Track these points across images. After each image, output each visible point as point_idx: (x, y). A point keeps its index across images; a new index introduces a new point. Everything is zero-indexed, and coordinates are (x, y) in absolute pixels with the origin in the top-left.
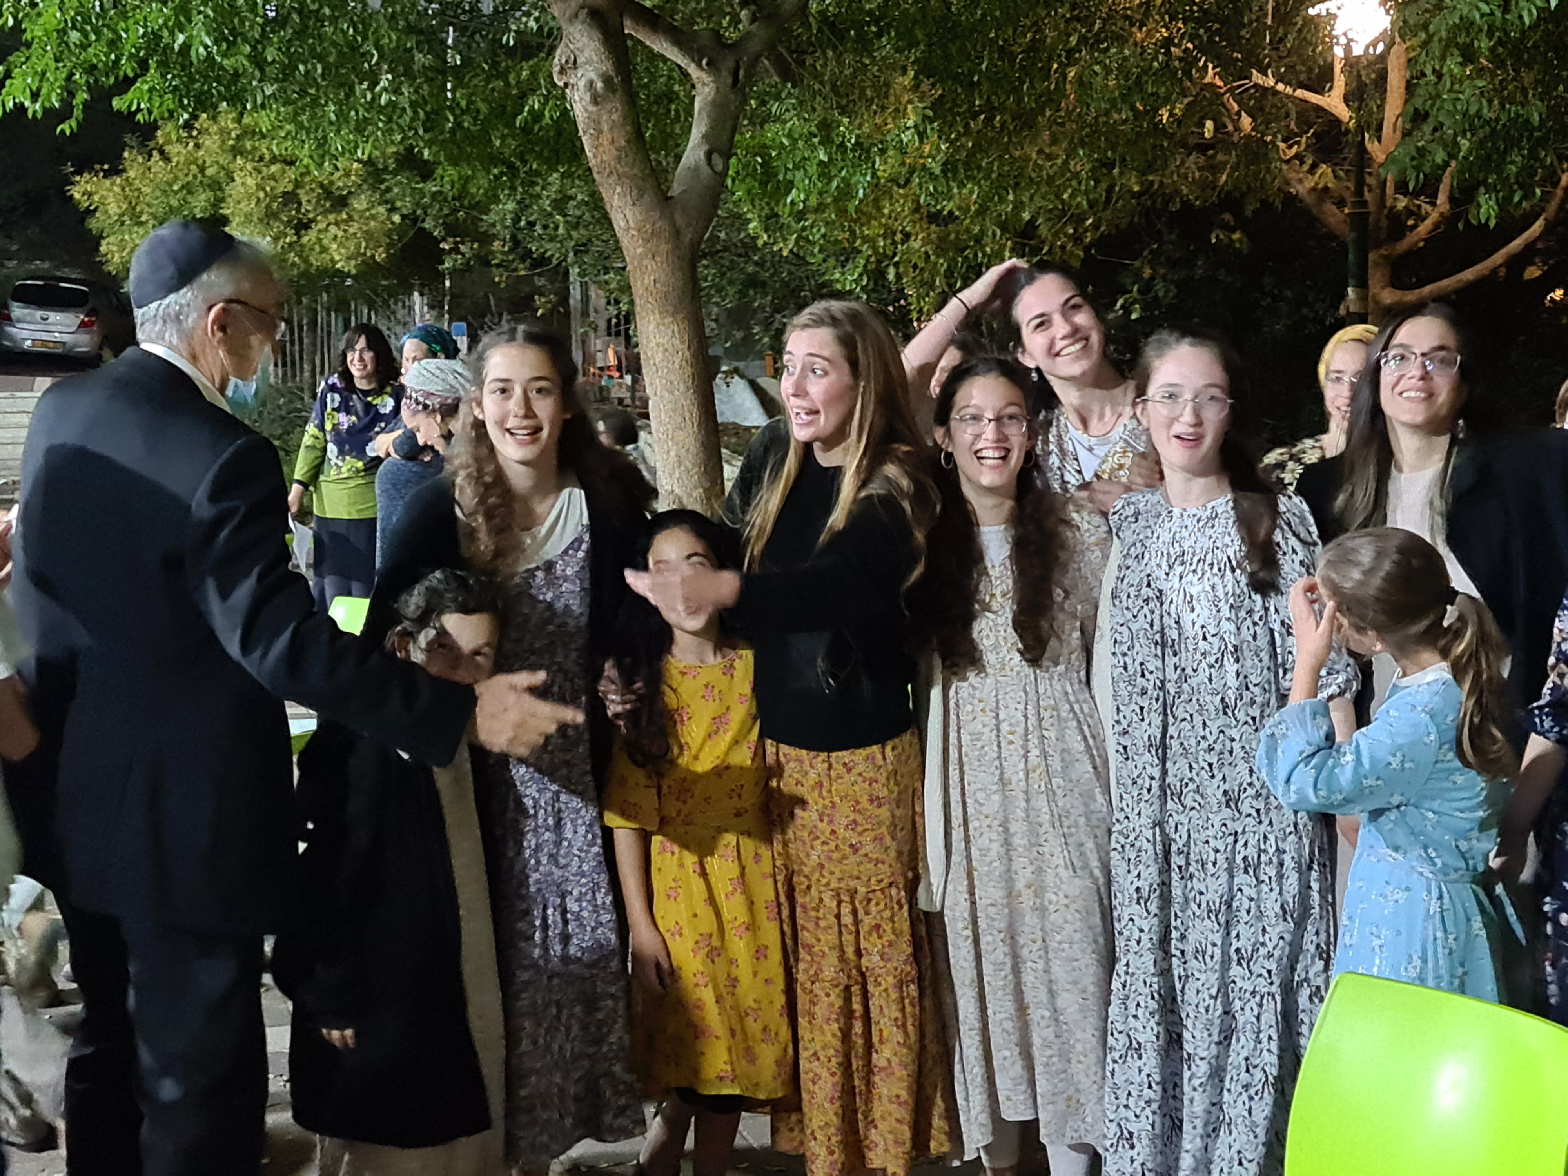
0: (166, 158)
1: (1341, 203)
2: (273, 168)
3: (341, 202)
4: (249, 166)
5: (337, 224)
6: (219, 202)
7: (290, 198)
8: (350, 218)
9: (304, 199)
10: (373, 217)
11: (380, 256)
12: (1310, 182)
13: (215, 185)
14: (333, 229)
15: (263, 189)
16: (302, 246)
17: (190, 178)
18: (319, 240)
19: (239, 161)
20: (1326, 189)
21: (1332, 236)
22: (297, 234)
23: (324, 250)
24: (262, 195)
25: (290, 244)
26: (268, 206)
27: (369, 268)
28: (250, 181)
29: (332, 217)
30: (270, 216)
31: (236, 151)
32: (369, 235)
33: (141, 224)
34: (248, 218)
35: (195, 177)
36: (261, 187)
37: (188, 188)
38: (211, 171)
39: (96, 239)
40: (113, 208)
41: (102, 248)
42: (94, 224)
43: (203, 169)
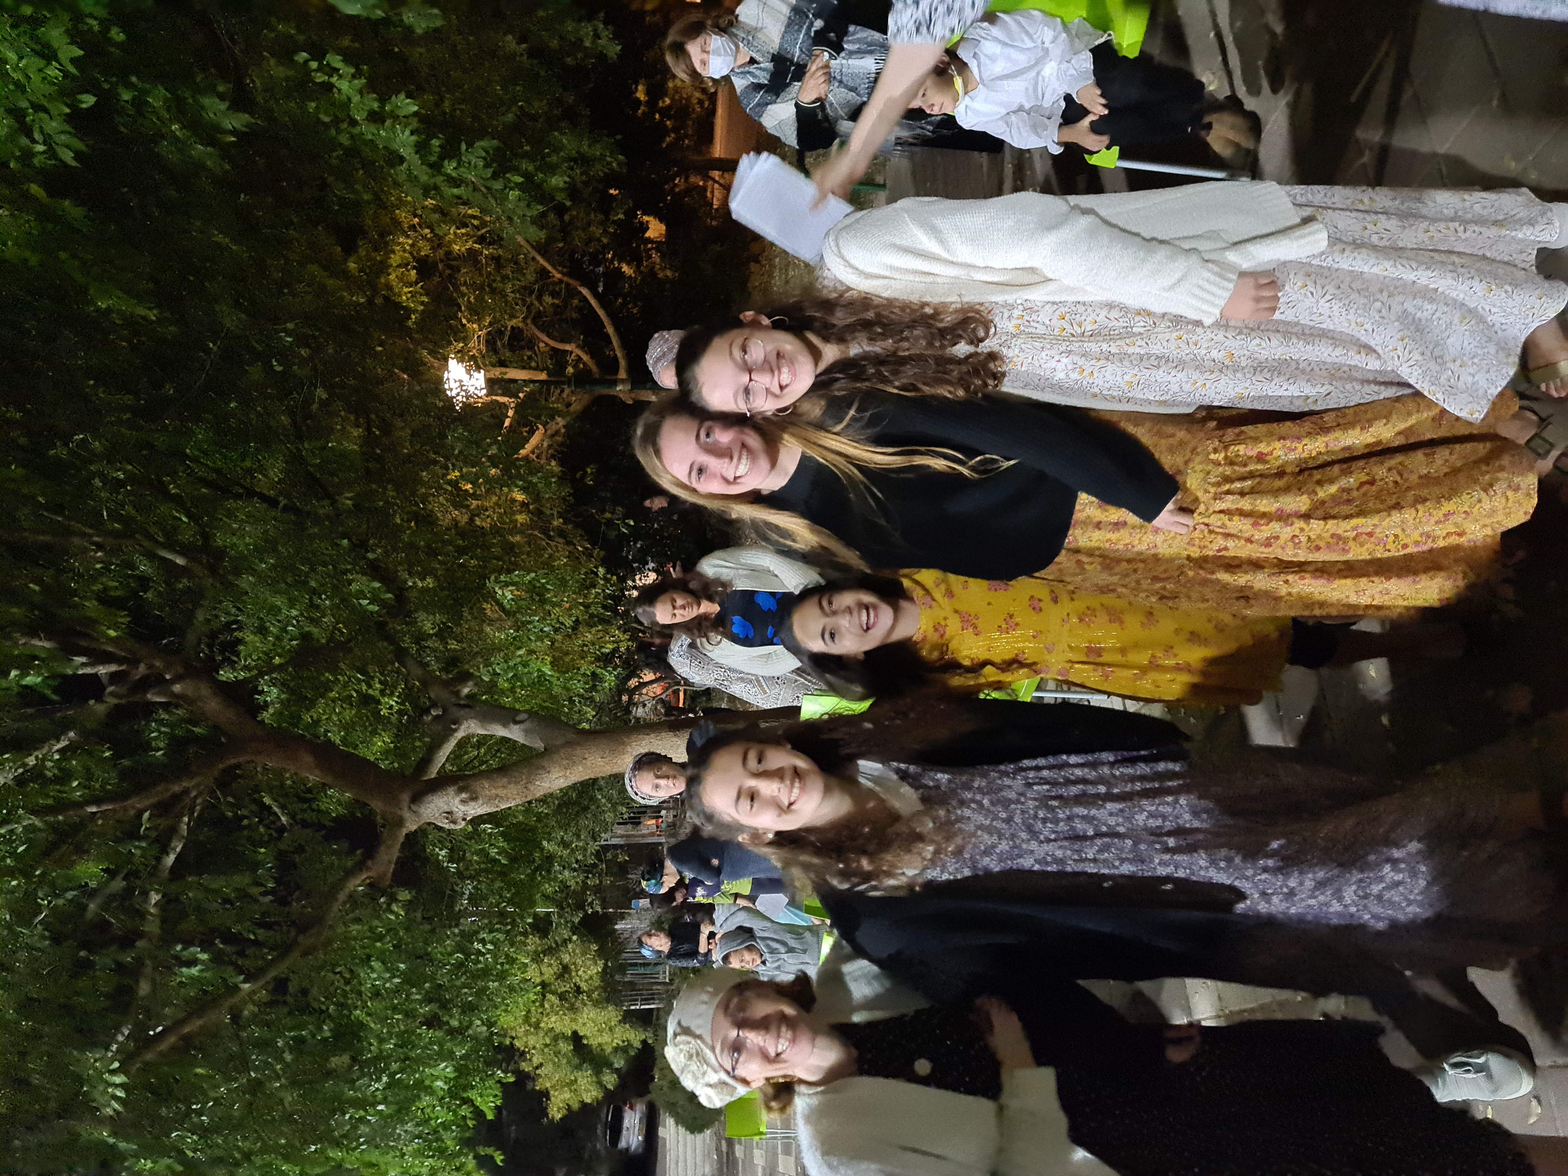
0: (541, 1065)
2: (546, 1006)
3: (566, 968)
4: (545, 1019)
5: (577, 971)
6: (564, 1036)
7: (562, 997)
8: (574, 964)
9: (564, 989)
10: (574, 951)
11: (595, 947)
13: (556, 1038)
14: (580, 973)
15: (558, 1012)
16: (589, 990)
17: (551, 1052)
18: (586, 981)
19: (542, 1025)
22: (582, 993)
23: (591, 978)
24: (561, 1013)
25: (588, 996)
26: (568, 1009)
27: (602, 953)
28: (554, 1019)
29: (574, 974)
30: (573, 1009)
31: (537, 1026)
32: (584, 954)
33: (576, 1080)
34: (574, 1020)
35: (551, 1049)
36: (557, 1014)
37: (557, 1053)
38: (548, 1042)
39: (584, 1105)
40: (567, 1095)
41: (589, 1101)
42: (576, 1106)
43: (546, 1045)
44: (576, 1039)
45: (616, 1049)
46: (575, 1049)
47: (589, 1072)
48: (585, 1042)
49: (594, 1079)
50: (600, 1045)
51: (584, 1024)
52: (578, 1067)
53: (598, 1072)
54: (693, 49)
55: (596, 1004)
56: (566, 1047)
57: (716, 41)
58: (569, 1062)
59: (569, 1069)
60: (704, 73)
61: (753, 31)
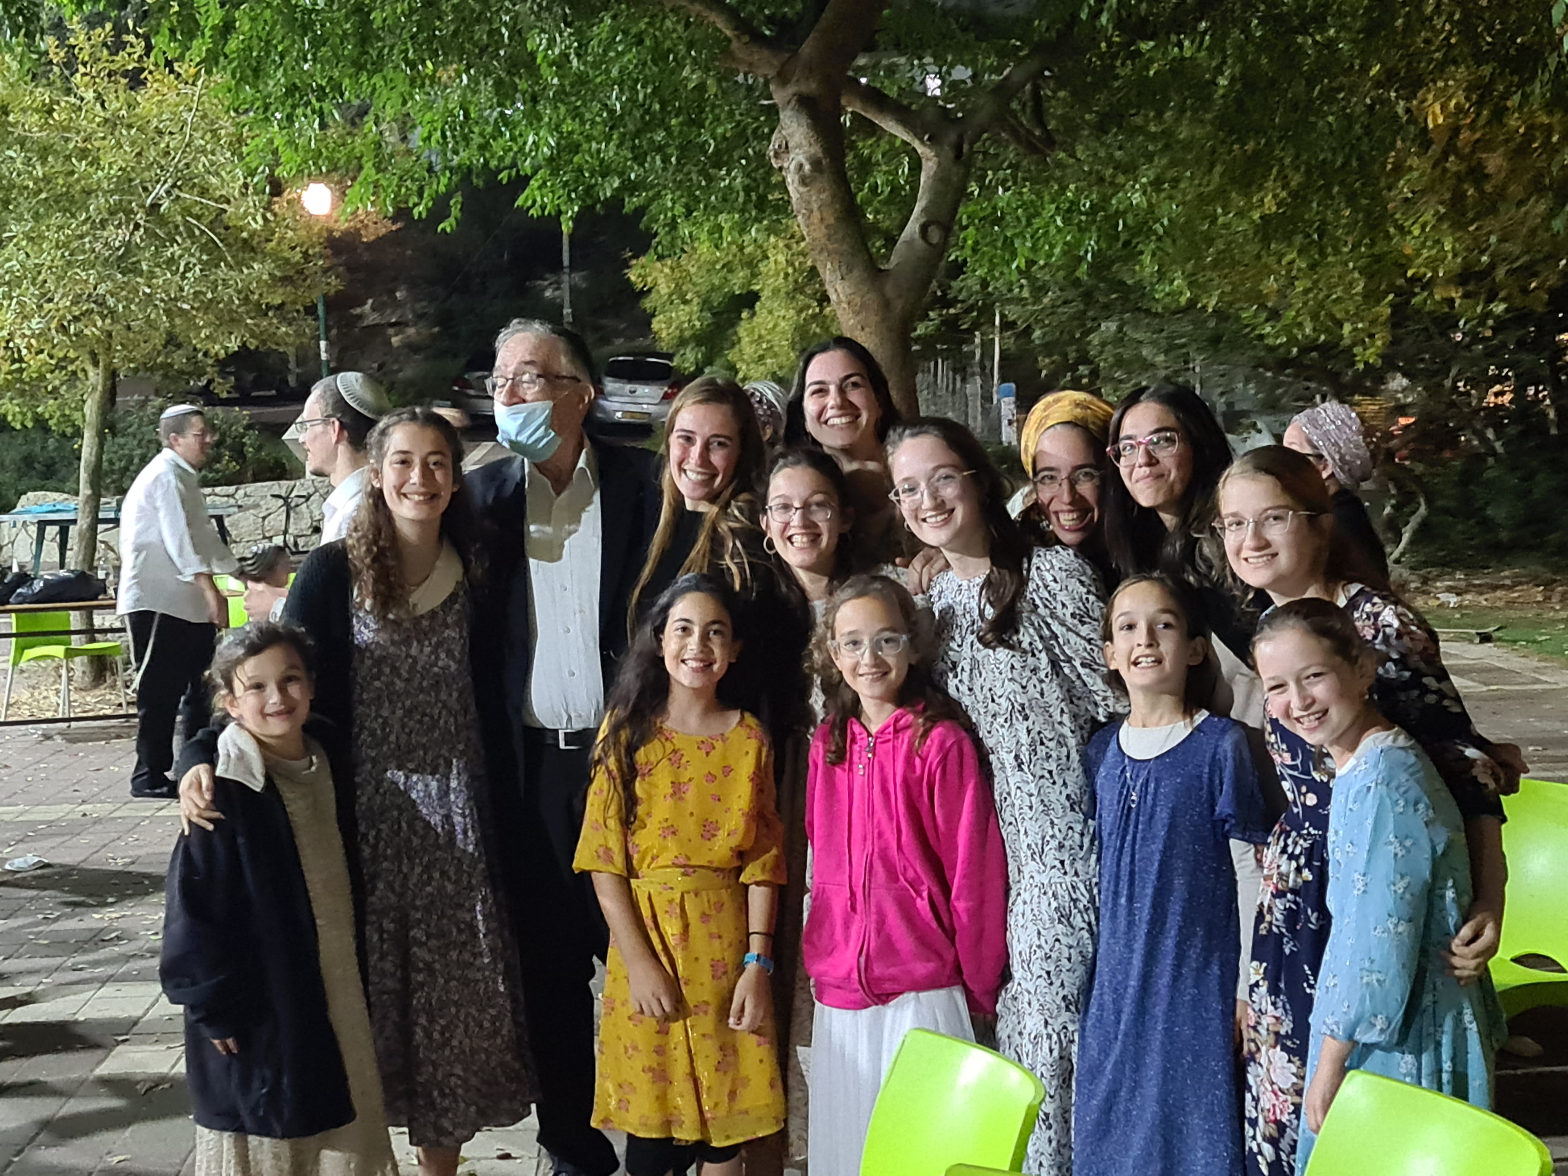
4: (781, 244)
6: (754, 278)
13: (751, 264)
15: (793, 265)
16: (825, 317)
17: (730, 258)
19: (772, 239)
22: (820, 305)
24: (790, 270)
25: (814, 316)
26: (796, 282)
28: (781, 258)
30: (795, 291)
33: (685, 302)
34: (777, 294)
35: (735, 256)
36: (790, 263)
37: (728, 267)
38: (747, 251)
39: (649, 318)
40: (664, 289)
41: (655, 325)
42: (647, 304)
43: (741, 248)
44: (750, 299)
45: (733, 369)
46: (733, 296)
47: (698, 324)
48: (744, 315)
49: (687, 334)
50: (739, 340)
51: (770, 312)
52: (706, 304)
53: (699, 339)
56: (737, 282)
58: (714, 288)
59: (704, 289)
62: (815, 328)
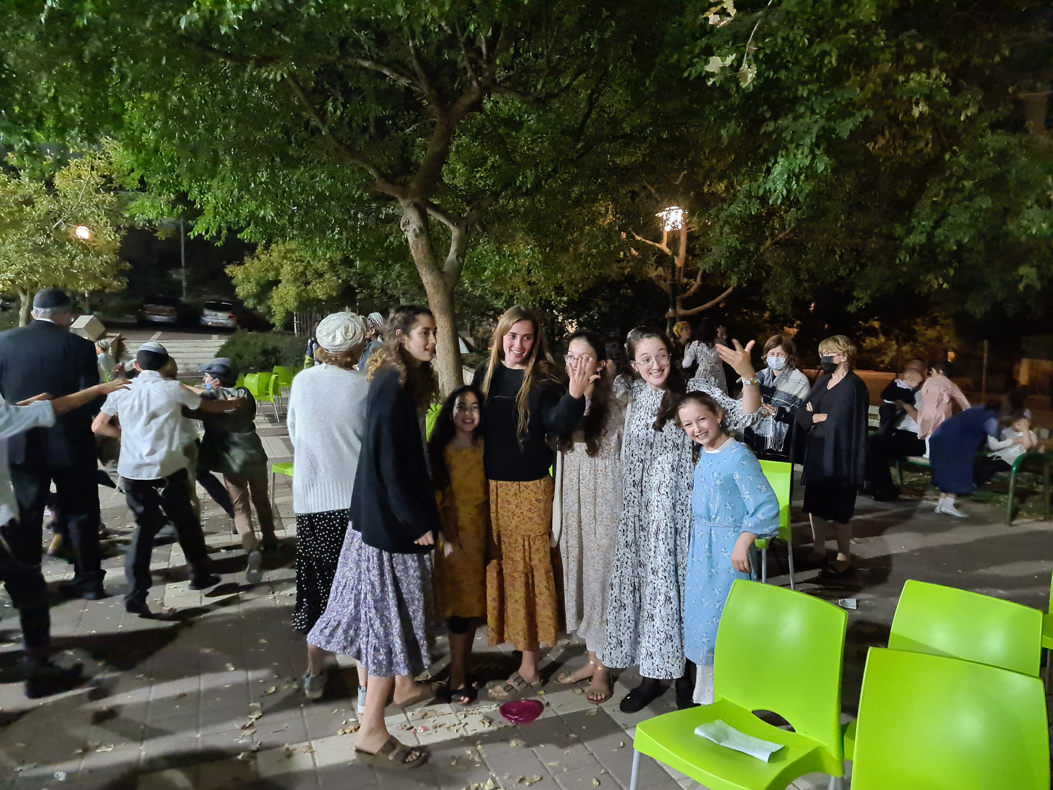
0: (259, 260)
1: (665, 280)
2: (297, 263)
3: (320, 275)
4: (289, 263)
5: (319, 283)
6: (278, 275)
7: (303, 274)
8: (324, 281)
9: (308, 274)
10: (332, 281)
11: (334, 294)
12: (655, 273)
13: (277, 269)
14: (318, 285)
15: (294, 271)
16: (307, 290)
17: (268, 266)
18: (313, 289)
19: (285, 261)
20: (661, 276)
21: (663, 291)
22: (306, 286)
23: (315, 291)
24: (293, 273)
25: (303, 290)
26: (295, 277)
27: (331, 298)
28: (289, 268)
29: (318, 281)
30: (296, 280)
31: (284, 257)
32: (331, 287)
33: (250, 282)
34: (288, 281)
36: (292, 270)
37: (267, 270)
38: (275, 264)
39: (234, 287)
40: (240, 277)
41: (237, 290)
42: (234, 282)
43: (272, 264)
44: (277, 282)
45: (270, 308)
46: (269, 281)
47: (255, 291)
48: (274, 288)
49: (251, 294)
50: (272, 297)
51: (285, 287)
52: (258, 283)
53: (255, 296)
54: (779, 349)
55: (299, 295)
56: (271, 276)
57: (782, 360)
58: (261, 278)
59: (257, 278)
60: (769, 354)
61: (787, 377)
62: (304, 294)
